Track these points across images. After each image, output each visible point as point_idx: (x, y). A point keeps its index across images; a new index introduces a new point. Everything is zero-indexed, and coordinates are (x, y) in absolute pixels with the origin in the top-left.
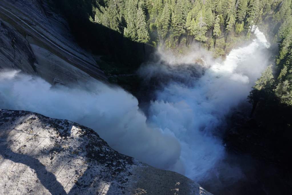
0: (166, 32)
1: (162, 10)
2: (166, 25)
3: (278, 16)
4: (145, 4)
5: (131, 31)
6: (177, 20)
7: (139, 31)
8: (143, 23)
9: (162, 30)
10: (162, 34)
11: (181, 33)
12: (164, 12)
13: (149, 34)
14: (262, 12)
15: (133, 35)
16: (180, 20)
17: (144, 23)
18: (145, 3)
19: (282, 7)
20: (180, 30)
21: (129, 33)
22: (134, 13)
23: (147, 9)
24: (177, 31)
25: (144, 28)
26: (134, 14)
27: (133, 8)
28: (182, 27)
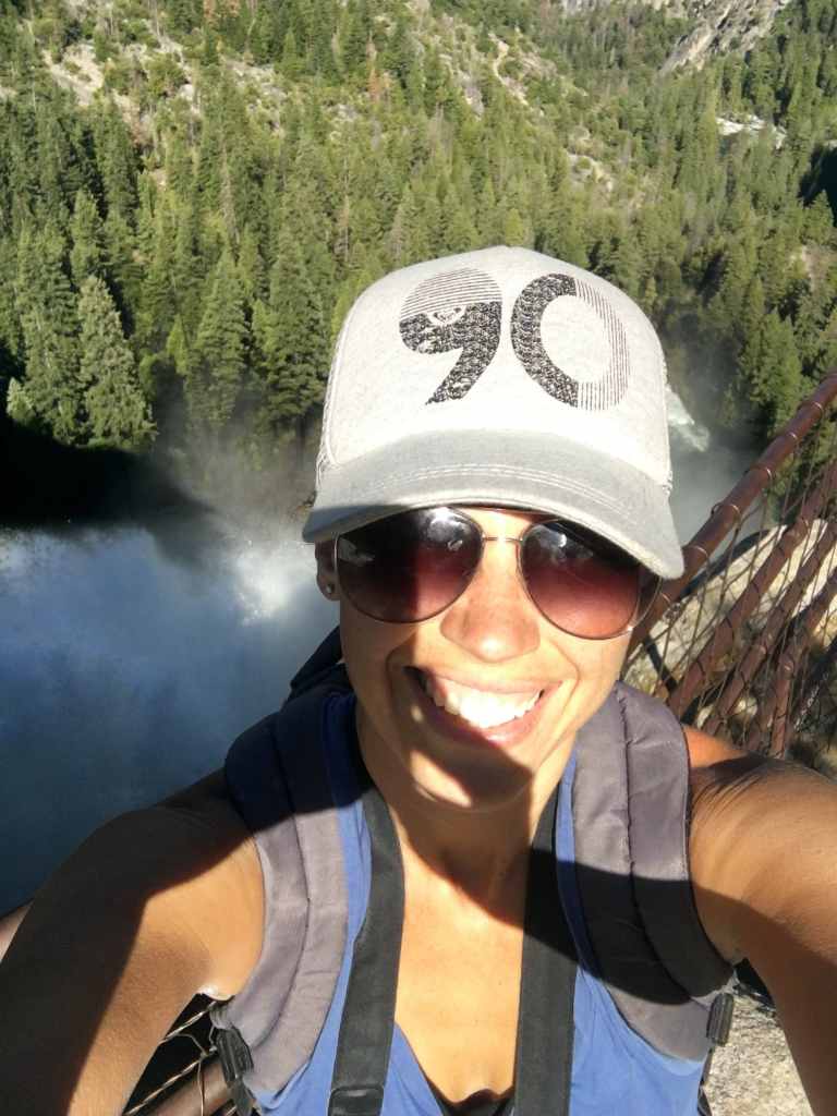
0: (232, 400)
1: (195, 285)
2: (228, 360)
3: (720, 312)
4: (103, 259)
5: (50, 400)
6: (283, 335)
7: (93, 398)
8: (115, 354)
9: (211, 389)
10: (211, 409)
11: (308, 398)
12: (216, 299)
13: (150, 412)
14: (655, 295)
15: (62, 419)
16: (298, 337)
17: (119, 355)
18: (103, 252)
19: (727, 273)
20: (304, 387)
21: (39, 409)
22: (53, 301)
23: (116, 280)
24: (287, 389)
25: (125, 379)
26: (48, 308)
27: (45, 276)
28: (312, 370)
